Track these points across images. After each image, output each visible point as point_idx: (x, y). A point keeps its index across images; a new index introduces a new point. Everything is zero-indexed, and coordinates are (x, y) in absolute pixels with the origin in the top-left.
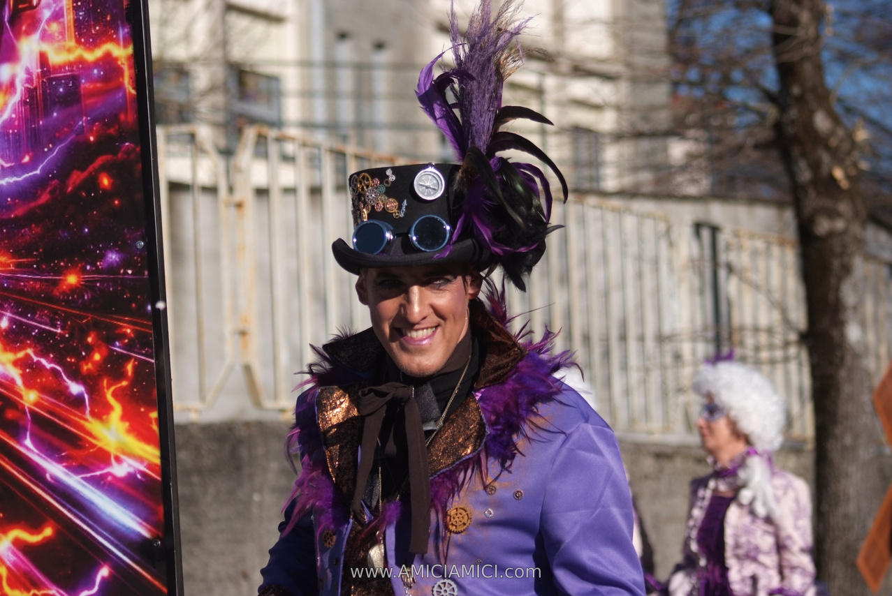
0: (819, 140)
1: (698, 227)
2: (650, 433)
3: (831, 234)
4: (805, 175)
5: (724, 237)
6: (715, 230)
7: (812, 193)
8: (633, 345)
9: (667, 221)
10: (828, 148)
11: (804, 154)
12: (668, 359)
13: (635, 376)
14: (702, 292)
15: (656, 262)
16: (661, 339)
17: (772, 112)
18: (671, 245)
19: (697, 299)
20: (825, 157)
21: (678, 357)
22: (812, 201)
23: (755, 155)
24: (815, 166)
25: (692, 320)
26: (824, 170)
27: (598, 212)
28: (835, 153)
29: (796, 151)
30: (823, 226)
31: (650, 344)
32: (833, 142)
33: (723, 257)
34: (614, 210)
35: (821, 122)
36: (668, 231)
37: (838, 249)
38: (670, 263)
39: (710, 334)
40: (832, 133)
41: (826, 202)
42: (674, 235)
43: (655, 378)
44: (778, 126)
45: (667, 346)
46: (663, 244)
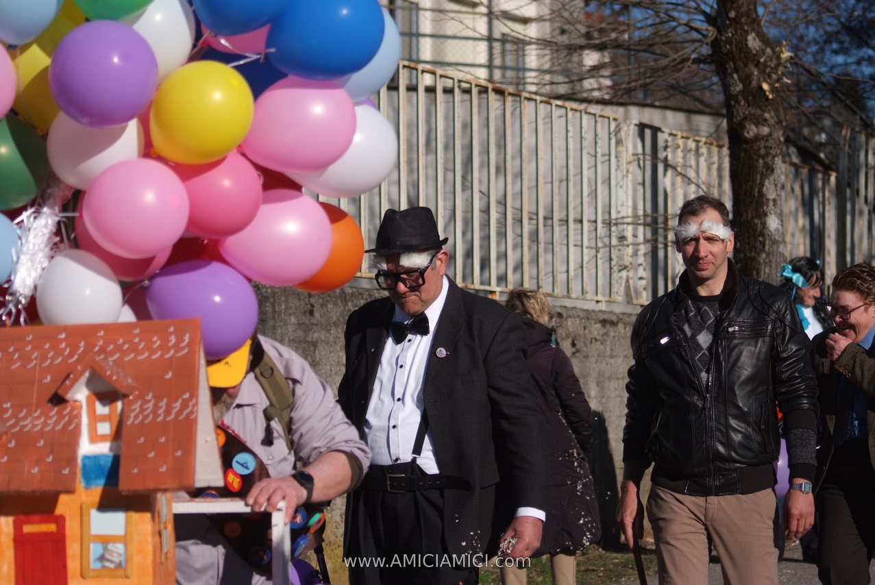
0: (751, 58)
1: (642, 127)
2: (598, 302)
3: (757, 138)
4: (738, 87)
5: (662, 138)
6: (656, 130)
7: (742, 102)
8: (587, 226)
9: (616, 121)
10: (757, 64)
11: (736, 71)
12: (614, 241)
14: (643, 184)
15: (608, 155)
16: (608, 224)
17: (712, 32)
18: (619, 142)
19: (640, 188)
20: (755, 73)
21: (622, 238)
22: (742, 109)
23: (694, 67)
24: (746, 80)
25: (635, 208)
26: (754, 84)
27: (563, 111)
28: (762, 68)
29: (730, 66)
30: (751, 131)
31: (601, 227)
32: (763, 59)
33: (662, 155)
34: (572, 109)
35: (753, 42)
36: (618, 130)
37: (762, 151)
38: (619, 156)
39: (649, 220)
40: (762, 52)
41: (756, 111)
42: (623, 134)
43: (603, 254)
44: (715, 44)
45: (613, 228)
46: (613, 141)
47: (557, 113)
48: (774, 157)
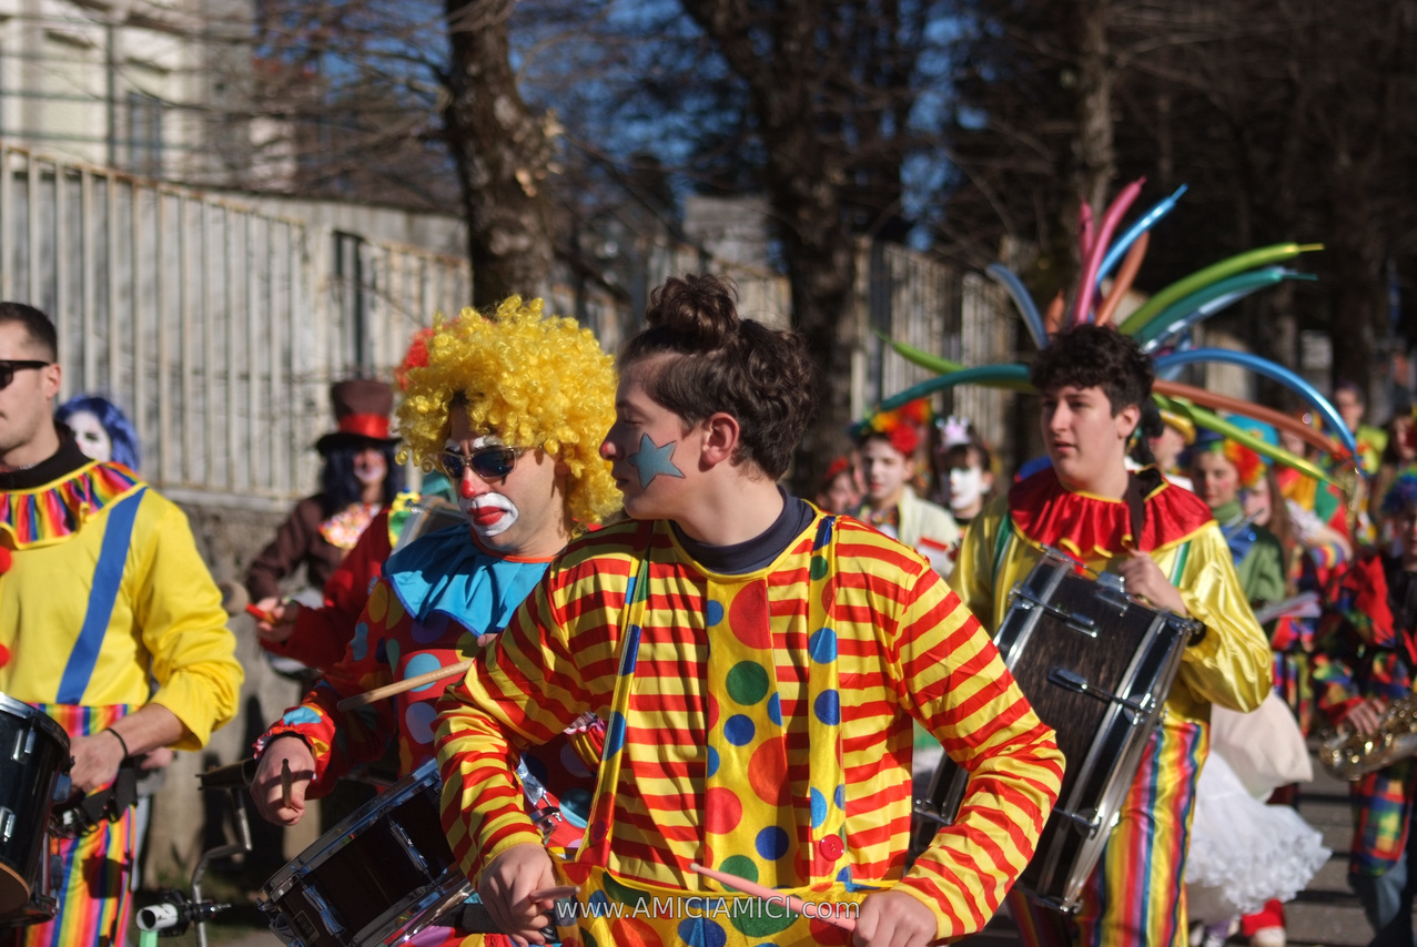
0: (502, 134)
1: (339, 236)
2: (273, 499)
3: (512, 254)
4: (482, 178)
5: (372, 252)
6: (359, 240)
7: (489, 201)
8: (256, 384)
9: (302, 227)
10: (511, 144)
11: (480, 151)
12: (298, 406)
13: (257, 427)
14: (341, 324)
15: (288, 278)
16: (289, 379)
17: (442, 96)
18: (306, 259)
19: (336, 331)
20: (508, 156)
21: (310, 404)
22: (490, 211)
23: (417, 147)
24: (495, 166)
25: (329, 359)
26: (506, 173)
27: (219, 213)
28: (518, 149)
29: (471, 146)
30: (502, 243)
31: (278, 386)
32: (518, 137)
33: (368, 276)
34: (238, 211)
35: (504, 110)
36: (304, 239)
37: (519, 273)
38: (304, 281)
40: (518, 126)
41: (508, 213)
42: (311, 246)
43: (280, 427)
44: (449, 113)
45: (298, 390)
46: (297, 258)
47: (211, 214)
48: (535, 281)
